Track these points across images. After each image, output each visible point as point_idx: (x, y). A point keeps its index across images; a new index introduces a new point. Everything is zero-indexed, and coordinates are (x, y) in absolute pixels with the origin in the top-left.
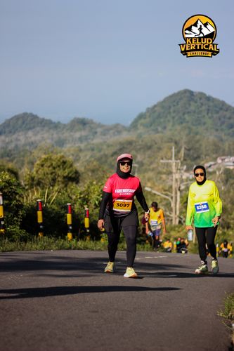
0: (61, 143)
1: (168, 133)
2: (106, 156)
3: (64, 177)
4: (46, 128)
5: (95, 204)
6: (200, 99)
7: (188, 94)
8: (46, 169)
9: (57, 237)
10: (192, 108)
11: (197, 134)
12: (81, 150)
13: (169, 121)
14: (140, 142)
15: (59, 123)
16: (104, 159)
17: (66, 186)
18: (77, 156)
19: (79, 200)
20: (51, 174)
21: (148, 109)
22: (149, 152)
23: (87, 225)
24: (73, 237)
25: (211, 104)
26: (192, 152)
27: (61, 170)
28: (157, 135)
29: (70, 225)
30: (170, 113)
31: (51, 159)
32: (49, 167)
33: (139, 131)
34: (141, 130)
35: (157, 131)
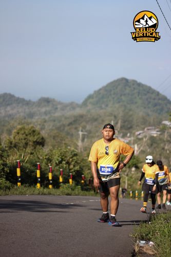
0: (31, 115)
1: (109, 109)
2: (64, 126)
3: (34, 142)
4: (20, 105)
5: (56, 163)
6: (133, 84)
7: (124, 81)
8: (21, 136)
9: (30, 186)
10: (127, 91)
11: (130, 110)
12: (45, 121)
13: (110, 101)
14: (89, 116)
15: (30, 101)
16: (62, 128)
17: (35, 148)
18: (43, 125)
19: (45, 160)
20: (25, 139)
21: (95, 92)
22: (95, 123)
23: (50, 178)
24: (41, 186)
25: (141, 88)
26: (126, 123)
27: (32, 137)
28: (102, 111)
29: (39, 178)
30: (111, 95)
31: (24, 129)
32: (23, 134)
33: (88, 108)
34: (90, 107)
35: (101, 108)
